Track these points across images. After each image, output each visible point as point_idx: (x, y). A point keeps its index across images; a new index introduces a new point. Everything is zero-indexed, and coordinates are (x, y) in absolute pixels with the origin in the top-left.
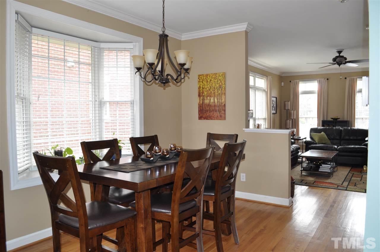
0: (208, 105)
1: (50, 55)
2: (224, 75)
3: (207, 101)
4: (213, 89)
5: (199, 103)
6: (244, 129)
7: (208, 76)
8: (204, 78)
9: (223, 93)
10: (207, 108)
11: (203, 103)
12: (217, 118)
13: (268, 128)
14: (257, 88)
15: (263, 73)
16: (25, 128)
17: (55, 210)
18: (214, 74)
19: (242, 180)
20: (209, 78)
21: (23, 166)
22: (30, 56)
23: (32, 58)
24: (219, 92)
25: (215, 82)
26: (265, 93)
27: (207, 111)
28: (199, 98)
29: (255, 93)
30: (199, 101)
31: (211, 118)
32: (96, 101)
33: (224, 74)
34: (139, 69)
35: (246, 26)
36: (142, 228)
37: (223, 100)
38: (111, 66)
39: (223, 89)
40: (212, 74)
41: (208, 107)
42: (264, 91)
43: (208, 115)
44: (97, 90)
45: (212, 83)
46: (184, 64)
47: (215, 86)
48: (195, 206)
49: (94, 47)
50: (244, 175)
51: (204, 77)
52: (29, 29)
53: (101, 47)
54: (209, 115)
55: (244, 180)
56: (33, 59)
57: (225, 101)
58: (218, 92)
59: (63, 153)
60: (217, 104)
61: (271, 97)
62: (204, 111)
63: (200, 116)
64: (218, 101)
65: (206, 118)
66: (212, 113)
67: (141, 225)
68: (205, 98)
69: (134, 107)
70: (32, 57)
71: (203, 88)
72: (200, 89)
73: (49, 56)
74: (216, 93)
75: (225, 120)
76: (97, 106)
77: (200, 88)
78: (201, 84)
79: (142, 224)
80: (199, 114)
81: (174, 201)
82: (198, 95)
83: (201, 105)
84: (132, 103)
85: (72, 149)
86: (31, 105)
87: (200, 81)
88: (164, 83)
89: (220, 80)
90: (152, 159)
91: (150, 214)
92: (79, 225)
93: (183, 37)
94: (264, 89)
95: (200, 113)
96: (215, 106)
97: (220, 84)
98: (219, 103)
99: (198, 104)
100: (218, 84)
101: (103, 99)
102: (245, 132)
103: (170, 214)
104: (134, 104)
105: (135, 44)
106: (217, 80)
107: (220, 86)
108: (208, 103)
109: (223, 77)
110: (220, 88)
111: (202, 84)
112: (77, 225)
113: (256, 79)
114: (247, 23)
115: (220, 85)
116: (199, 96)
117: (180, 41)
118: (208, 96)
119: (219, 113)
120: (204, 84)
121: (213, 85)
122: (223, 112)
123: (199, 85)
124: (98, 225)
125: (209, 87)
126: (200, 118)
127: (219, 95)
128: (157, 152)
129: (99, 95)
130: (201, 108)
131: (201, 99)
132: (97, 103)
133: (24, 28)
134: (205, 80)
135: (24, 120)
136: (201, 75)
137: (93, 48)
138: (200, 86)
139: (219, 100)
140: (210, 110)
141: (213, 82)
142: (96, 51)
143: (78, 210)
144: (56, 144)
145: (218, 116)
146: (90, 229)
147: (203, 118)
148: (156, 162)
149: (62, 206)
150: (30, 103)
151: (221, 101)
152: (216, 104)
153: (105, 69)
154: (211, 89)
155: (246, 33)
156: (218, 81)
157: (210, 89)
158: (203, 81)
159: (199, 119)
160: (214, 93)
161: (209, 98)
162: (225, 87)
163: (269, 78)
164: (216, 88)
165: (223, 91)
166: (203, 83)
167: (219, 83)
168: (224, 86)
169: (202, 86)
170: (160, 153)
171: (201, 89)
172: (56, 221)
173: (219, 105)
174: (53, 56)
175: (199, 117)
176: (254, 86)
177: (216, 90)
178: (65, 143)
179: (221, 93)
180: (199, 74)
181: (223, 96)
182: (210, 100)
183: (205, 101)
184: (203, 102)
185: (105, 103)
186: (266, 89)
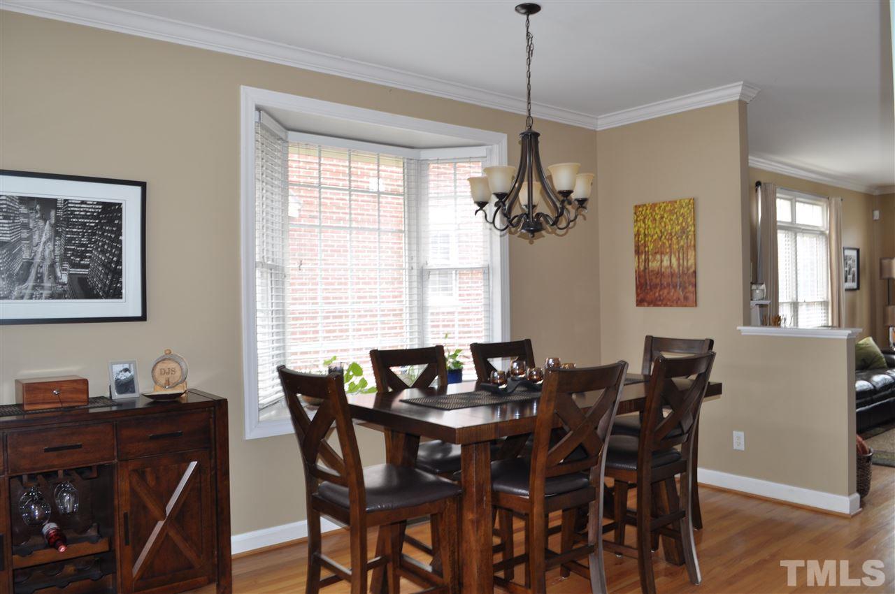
0: (658, 273)
1: (322, 180)
2: (693, 203)
3: (654, 265)
4: (667, 237)
5: (637, 269)
6: (738, 328)
7: (656, 208)
8: (648, 212)
9: (689, 244)
10: (654, 280)
11: (645, 268)
12: (677, 303)
13: (832, 327)
14: (800, 228)
15: (815, 190)
16: (274, 323)
17: (312, 474)
18: (670, 202)
19: (735, 447)
20: (657, 212)
21: (271, 395)
22: (286, 184)
23: (288, 189)
24: (682, 243)
25: (672, 220)
26: (824, 240)
27: (656, 286)
28: (637, 258)
29: (796, 241)
30: (636, 264)
31: (664, 302)
32: (412, 269)
33: (692, 201)
34: (482, 205)
35: (739, 89)
36: (472, 521)
37: (691, 262)
38: (443, 195)
39: (690, 237)
40: (664, 203)
41: (656, 278)
42: (822, 233)
43: (657, 294)
44: (414, 247)
45: (665, 223)
46: (570, 192)
47: (671, 229)
48: (585, 487)
49: (408, 159)
50: (741, 434)
51: (646, 210)
52: (282, 135)
53: (422, 159)
54: (660, 296)
55: (742, 447)
56: (290, 190)
57: (695, 265)
58: (678, 243)
59: (345, 373)
60: (677, 270)
61: (840, 249)
62: (648, 287)
63: (639, 298)
64: (679, 263)
65: (654, 303)
66: (666, 291)
67: (469, 516)
68: (650, 257)
69: (489, 279)
70: (290, 187)
71: (645, 235)
72: (639, 238)
73: (320, 184)
74: (676, 247)
75: (696, 306)
76: (415, 278)
77: (638, 234)
78: (640, 227)
79: (473, 513)
80: (638, 295)
81: (534, 472)
82: (635, 251)
83: (642, 273)
84: (486, 271)
85: (362, 366)
86: (286, 279)
87: (638, 219)
88: (533, 232)
89: (683, 215)
90: (504, 386)
91: (489, 494)
92: (351, 502)
93: (599, 122)
94: (822, 229)
95: (639, 291)
96: (672, 275)
97: (684, 224)
98: (681, 268)
99: (636, 271)
100: (678, 224)
101: (427, 264)
102: (743, 334)
103: (528, 497)
104: (489, 272)
105: (490, 147)
106: (675, 216)
107: (683, 231)
108: (656, 269)
109: (688, 209)
110: (684, 233)
111: (643, 225)
112: (347, 502)
113: (798, 205)
114: (742, 82)
115: (683, 227)
116: (638, 252)
117: (595, 131)
118: (656, 253)
119: (683, 291)
120: (647, 226)
121: (667, 227)
122: (691, 288)
123: (637, 229)
124: (384, 506)
125: (659, 232)
126: (640, 302)
127: (681, 251)
128: (516, 374)
129: (418, 257)
130: (643, 281)
131: (641, 260)
132: (415, 272)
133: (273, 134)
134: (650, 216)
135: (274, 308)
136: (640, 207)
137: (406, 160)
138: (638, 231)
139: (681, 261)
140: (661, 284)
141: (667, 220)
142: (413, 166)
143: (348, 474)
144: (332, 355)
145: (679, 299)
146: (368, 512)
147: (646, 302)
148: (511, 393)
149: (321, 465)
150: (285, 276)
151: (685, 263)
152: (674, 270)
153: (431, 202)
154: (663, 237)
155: (742, 105)
156: (677, 219)
157: (661, 237)
158: (645, 218)
159: (637, 305)
160: (670, 245)
161: (658, 257)
162: (694, 231)
163: (833, 202)
164: (673, 234)
165: (689, 241)
166: (644, 222)
167: (682, 223)
168: (693, 229)
169: (643, 231)
170: (523, 376)
171: (642, 236)
172: (313, 494)
173: (681, 272)
174: (329, 182)
175: (637, 301)
176: (791, 223)
177: (673, 239)
178: (351, 353)
179: (685, 246)
180: (635, 204)
181: (691, 253)
182: (662, 261)
183: (650, 263)
184: (645, 265)
185: (429, 272)
186: (827, 229)
